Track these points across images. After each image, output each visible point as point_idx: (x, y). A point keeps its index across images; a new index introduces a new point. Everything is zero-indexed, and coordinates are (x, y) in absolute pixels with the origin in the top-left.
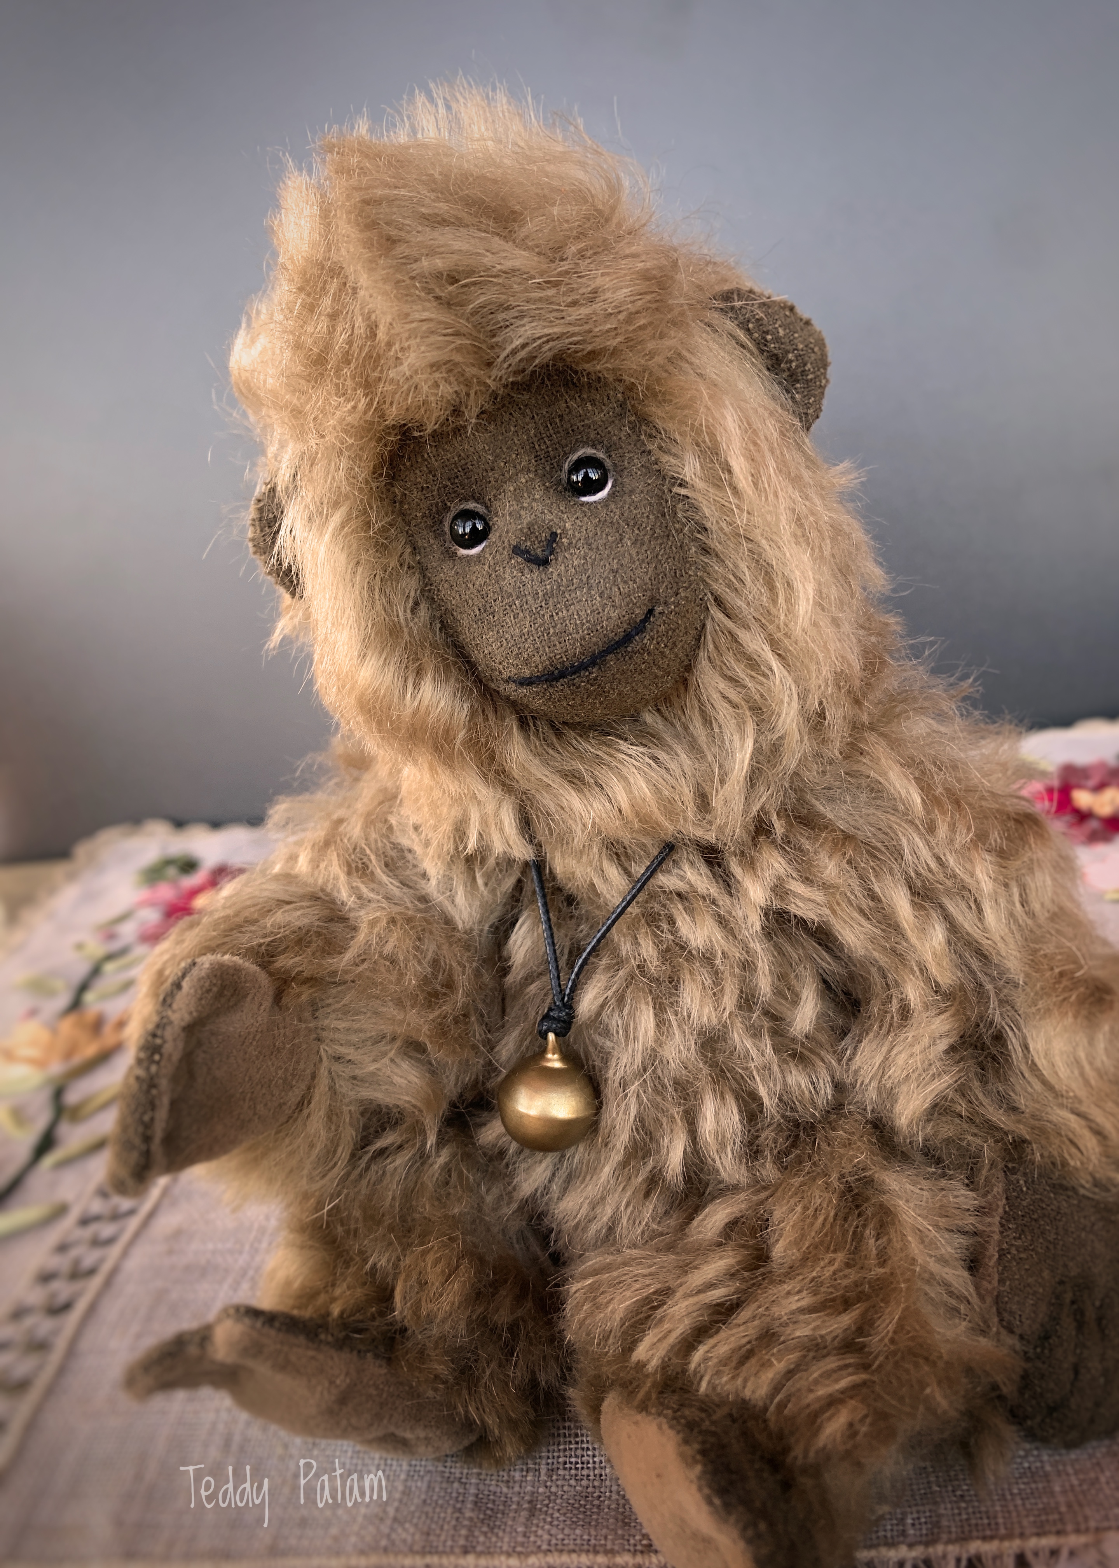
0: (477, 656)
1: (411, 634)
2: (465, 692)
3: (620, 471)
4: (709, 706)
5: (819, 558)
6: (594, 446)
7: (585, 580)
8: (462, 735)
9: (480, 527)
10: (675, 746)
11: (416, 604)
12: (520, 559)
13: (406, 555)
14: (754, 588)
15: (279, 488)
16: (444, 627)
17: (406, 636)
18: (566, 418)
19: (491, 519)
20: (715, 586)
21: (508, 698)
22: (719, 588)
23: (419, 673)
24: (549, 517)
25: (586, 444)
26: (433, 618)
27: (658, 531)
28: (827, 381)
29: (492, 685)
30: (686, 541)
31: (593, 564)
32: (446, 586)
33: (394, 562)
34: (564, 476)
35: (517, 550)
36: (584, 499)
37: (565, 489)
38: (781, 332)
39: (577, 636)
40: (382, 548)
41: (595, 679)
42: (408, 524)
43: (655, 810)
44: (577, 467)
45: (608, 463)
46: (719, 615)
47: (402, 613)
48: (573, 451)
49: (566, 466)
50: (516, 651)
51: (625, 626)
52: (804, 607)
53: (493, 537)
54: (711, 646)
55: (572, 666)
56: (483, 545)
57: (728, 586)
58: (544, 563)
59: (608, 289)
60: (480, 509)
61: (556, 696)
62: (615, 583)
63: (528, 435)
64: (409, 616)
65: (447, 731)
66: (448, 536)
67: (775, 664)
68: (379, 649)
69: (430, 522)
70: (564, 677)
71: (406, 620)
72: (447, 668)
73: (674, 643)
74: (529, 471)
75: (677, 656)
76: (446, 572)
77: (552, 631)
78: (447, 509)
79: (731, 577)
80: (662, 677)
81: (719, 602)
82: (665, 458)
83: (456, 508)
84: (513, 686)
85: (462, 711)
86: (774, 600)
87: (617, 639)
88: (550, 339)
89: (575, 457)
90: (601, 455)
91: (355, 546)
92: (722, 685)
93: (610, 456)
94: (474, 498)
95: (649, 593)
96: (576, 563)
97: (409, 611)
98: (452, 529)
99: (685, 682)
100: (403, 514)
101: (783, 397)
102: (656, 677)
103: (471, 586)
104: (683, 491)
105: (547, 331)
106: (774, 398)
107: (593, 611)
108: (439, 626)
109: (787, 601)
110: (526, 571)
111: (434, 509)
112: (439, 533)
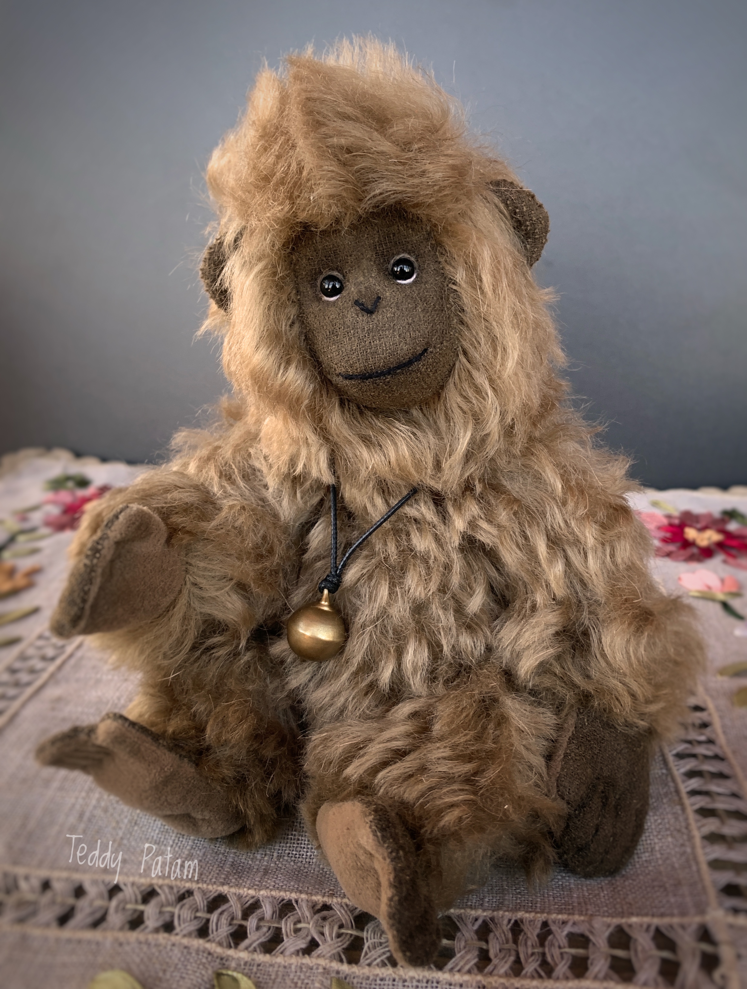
0: (323, 358)
1: (287, 340)
2: (313, 378)
3: (421, 270)
4: (450, 411)
5: (524, 339)
6: (409, 254)
7: (392, 325)
8: (306, 402)
9: (338, 286)
10: (427, 430)
11: (293, 323)
12: (358, 308)
13: (292, 295)
14: (485, 348)
15: (225, 244)
16: (307, 339)
17: (284, 341)
18: (397, 235)
19: (345, 283)
20: (464, 343)
21: (336, 387)
22: (466, 345)
23: (288, 363)
24: (378, 288)
25: (404, 251)
26: (301, 333)
27: (437, 306)
28: (546, 240)
29: (329, 377)
30: (452, 315)
31: (398, 318)
32: (312, 316)
33: (284, 297)
34: (390, 267)
35: (357, 303)
36: (399, 281)
37: (389, 274)
38: (525, 209)
39: (383, 356)
40: (280, 288)
41: (388, 382)
42: (297, 277)
43: (410, 464)
44: (397, 263)
45: (416, 265)
46: (464, 360)
47: (284, 326)
48: (398, 254)
49: (392, 262)
50: (346, 359)
51: (410, 355)
52: (511, 364)
53: (344, 293)
54: (457, 376)
55: (377, 372)
56: (338, 297)
57: (471, 345)
58: (370, 312)
59: (431, 172)
60: (340, 276)
61: (364, 389)
62: (408, 331)
63: (374, 241)
64: (288, 328)
65: (298, 399)
66: (319, 288)
67: (490, 392)
68: (268, 344)
69: (309, 279)
70: (371, 378)
71: (286, 330)
72: (305, 361)
73: (436, 370)
74: (371, 260)
75: (436, 378)
76: (313, 308)
77: (369, 351)
78: (321, 273)
79: (474, 339)
80: (426, 389)
81: (465, 353)
82: (448, 267)
83: (327, 273)
84: (341, 378)
85: (309, 389)
86: (495, 357)
87: (404, 361)
88: (396, 192)
89: (398, 257)
90: (412, 259)
91: (265, 285)
92: (459, 399)
93: (417, 261)
94: (337, 269)
95: (426, 340)
96: (388, 315)
97: (288, 326)
98: (321, 284)
99: (439, 395)
100: (295, 271)
101: (519, 245)
102: (423, 388)
103: (327, 318)
104: (454, 287)
105: (394, 188)
106: (515, 245)
107: (393, 344)
108: (304, 338)
109: (502, 358)
110: (360, 315)
111: (313, 272)
112: (313, 286)
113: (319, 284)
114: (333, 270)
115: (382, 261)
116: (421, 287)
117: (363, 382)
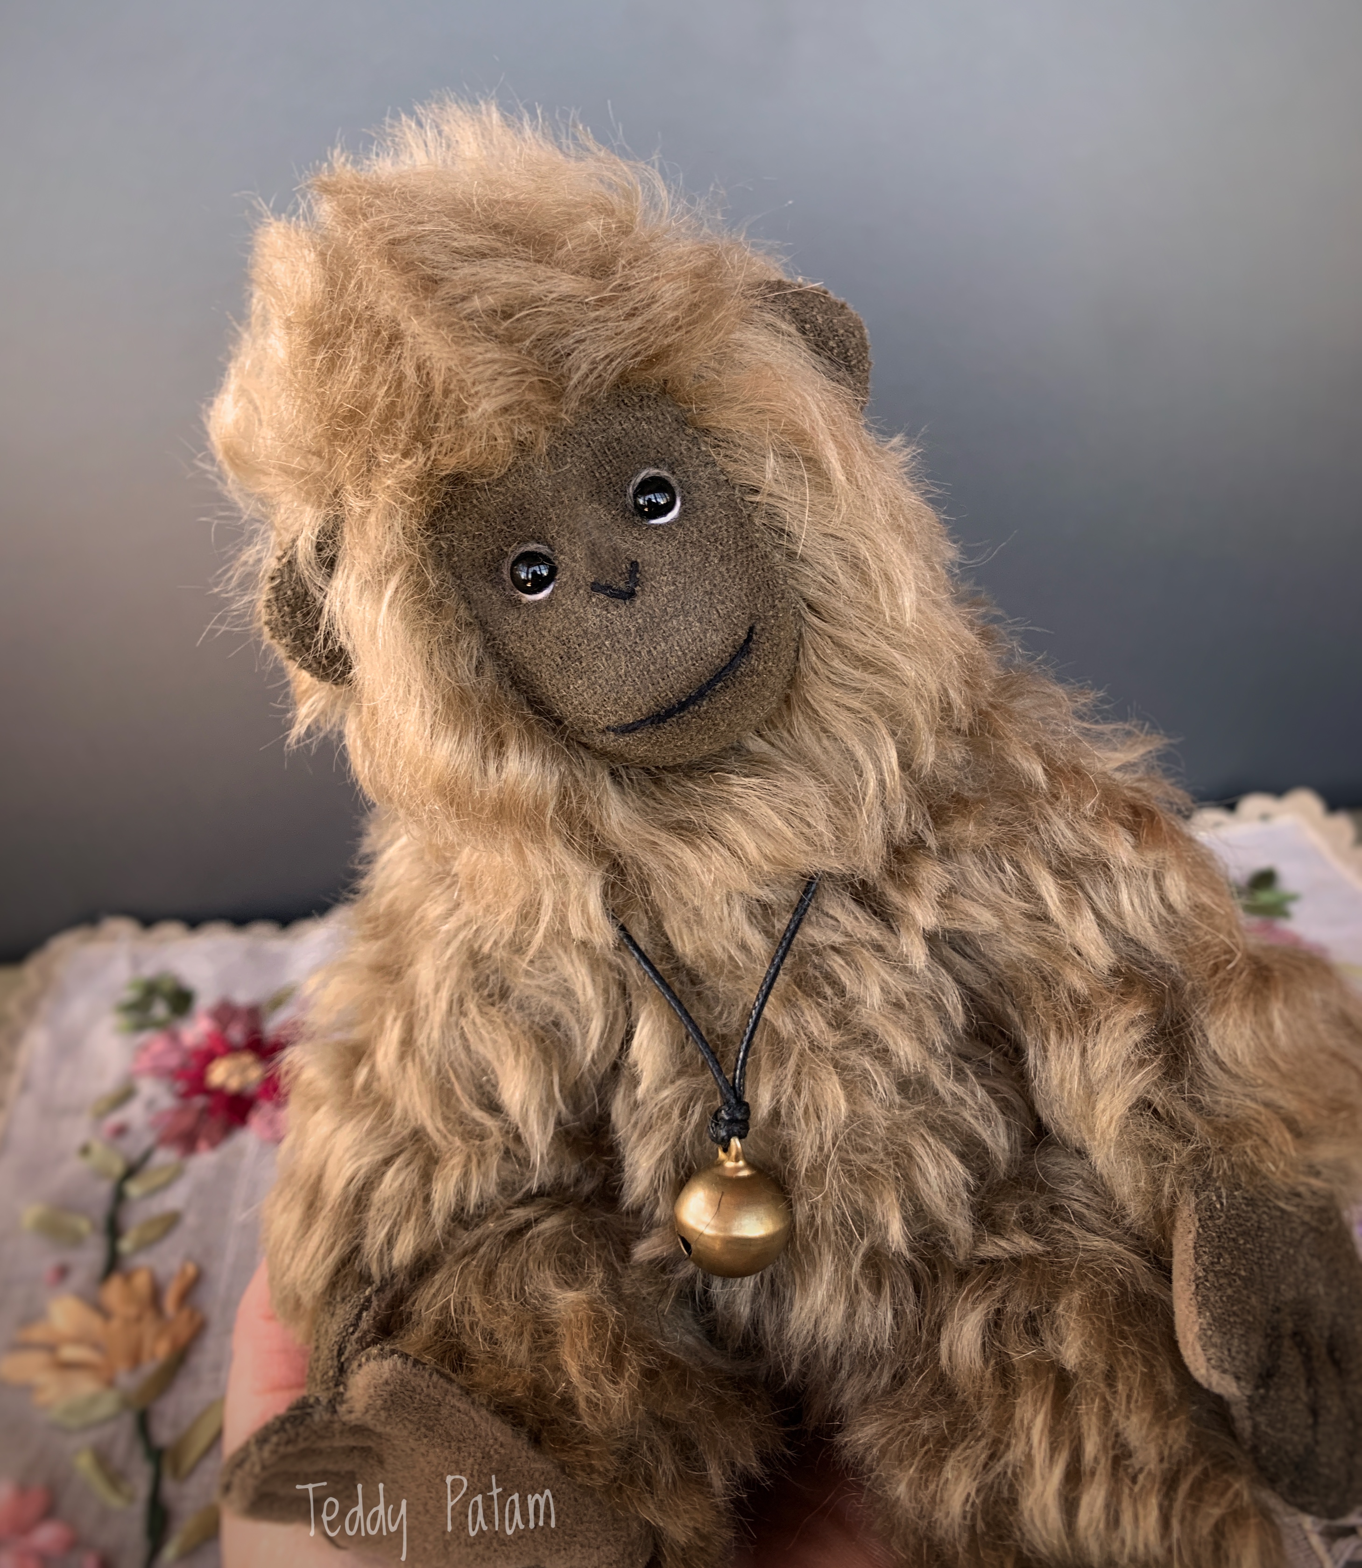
3: (687, 487)
6: (656, 465)
8: (553, 803)
9: (544, 569)
11: (481, 664)
12: (602, 596)
13: (462, 612)
14: (849, 586)
16: (516, 683)
19: (556, 560)
20: (807, 592)
22: (812, 593)
23: (501, 741)
24: (625, 546)
25: (648, 464)
26: (502, 676)
30: (769, 549)
31: (684, 588)
32: (514, 638)
35: (596, 587)
36: (656, 522)
37: (633, 514)
39: (682, 669)
40: (437, 608)
42: (460, 577)
44: (641, 491)
51: (730, 649)
55: (680, 701)
57: (822, 590)
58: (630, 595)
62: (712, 606)
65: (538, 802)
66: (509, 584)
70: (672, 716)
71: (473, 682)
74: (592, 502)
76: (512, 623)
77: (652, 668)
78: (505, 554)
80: (769, 698)
81: (815, 608)
82: (732, 467)
87: (724, 664)
91: (411, 613)
94: (534, 538)
95: (748, 611)
97: (473, 673)
98: (513, 575)
99: (787, 699)
102: (764, 699)
104: (758, 498)
108: (508, 683)
109: (890, 594)
110: (611, 607)
111: (489, 557)
112: (497, 582)
113: (506, 574)
114: (526, 542)
115: (611, 495)
116: (698, 517)
117: (659, 728)
